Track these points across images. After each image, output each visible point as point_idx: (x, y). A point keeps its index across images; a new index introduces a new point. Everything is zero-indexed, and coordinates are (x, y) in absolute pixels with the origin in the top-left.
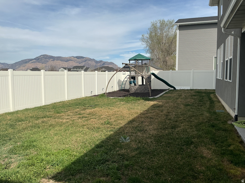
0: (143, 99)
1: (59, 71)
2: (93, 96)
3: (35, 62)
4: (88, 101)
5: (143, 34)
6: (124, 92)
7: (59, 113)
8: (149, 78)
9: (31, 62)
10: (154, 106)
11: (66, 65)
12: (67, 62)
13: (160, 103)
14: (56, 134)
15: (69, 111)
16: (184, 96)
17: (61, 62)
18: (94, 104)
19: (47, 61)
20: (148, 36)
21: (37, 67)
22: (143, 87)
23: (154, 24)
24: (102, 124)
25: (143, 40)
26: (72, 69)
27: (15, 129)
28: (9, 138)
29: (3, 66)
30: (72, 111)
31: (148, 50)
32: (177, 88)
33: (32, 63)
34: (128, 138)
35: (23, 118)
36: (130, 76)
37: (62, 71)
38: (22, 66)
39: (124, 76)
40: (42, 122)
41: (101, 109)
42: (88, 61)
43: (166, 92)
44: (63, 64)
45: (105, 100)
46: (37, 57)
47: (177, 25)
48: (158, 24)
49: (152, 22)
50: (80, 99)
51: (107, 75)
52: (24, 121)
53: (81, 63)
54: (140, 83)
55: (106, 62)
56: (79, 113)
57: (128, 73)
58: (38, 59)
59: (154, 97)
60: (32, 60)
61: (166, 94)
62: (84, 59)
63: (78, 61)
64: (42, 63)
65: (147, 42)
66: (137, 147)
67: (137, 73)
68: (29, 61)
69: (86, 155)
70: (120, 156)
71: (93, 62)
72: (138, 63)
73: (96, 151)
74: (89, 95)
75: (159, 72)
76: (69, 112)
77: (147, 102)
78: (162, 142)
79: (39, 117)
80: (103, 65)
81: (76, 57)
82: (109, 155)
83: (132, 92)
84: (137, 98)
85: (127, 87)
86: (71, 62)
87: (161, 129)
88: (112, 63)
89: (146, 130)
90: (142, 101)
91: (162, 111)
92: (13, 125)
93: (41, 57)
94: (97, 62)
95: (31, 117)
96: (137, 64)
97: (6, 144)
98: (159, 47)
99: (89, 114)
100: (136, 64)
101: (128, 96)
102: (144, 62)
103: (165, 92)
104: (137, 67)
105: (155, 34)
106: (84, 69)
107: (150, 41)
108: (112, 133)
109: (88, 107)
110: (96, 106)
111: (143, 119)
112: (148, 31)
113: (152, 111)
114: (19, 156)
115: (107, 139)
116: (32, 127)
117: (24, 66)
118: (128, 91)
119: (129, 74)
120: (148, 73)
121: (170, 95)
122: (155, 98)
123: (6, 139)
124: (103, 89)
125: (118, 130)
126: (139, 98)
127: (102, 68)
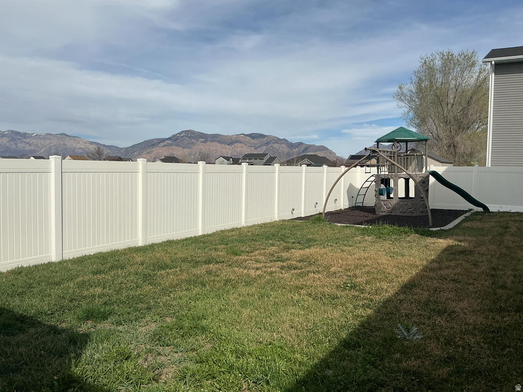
0: (417, 232)
1: (214, 164)
2: (295, 219)
3: (169, 145)
4: (289, 231)
5: (400, 85)
6: (362, 214)
7: (237, 254)
8: (425, 181)
9: (162, 144)
10: (449, 251)
11: (229, 151)
12: (231, 145)
13: (463, 244)
14: (244, 304)
15: (256, 250)
16: (515, 229)
17: (219, 145)
18: (305, 238)
19: (193, 144)
20: (413, 88)
21: (173, 154)
22: (409, 203)
23: (428, 62)
24: (338, 287)
25: (400, 96)
26: (240, 160)
27: (155, 285)
28: (145, 306)
29: (109, 151)
30: (263, 251)
31: (411, 120)
32: (493, 208)
33: (163, 146)
34: (415, 329)
35: (169, 262)
36: (377, 176)
37: (222, 163)
38: (145, 152)
39: (361, 177)
40: (207, 272)
41: (323, 251)
42: (274, 143)
43: (466, 217)
44: (224, 151)
45: (327, 230)
46: (174, 136)
47: (491, 62)
48: (437, 61)
49: (424, 56)
50: (272, 225)
51: (325, 174)
52: (171, 269)
53: (259, 147)
54: (402, 194)
55: (311, 146)
56: (278, 258)
57: (374, 170)
58: (176, 140)
59: (442, 228)
60: (164, 140)
61: (467, 221)
62: (265, 139)
63: (252, 143)
64: (184, 148)
65: (411, 100)
66: (446, 356)
67: (396, 171)
68: (159, 143)
69: (325, 364)
70: (410, 375)
71: (284, 146)
72: (399, 148)
73: (348, 356)
74: (288, 216)
75: (447, 169)
76: (257, 252)
77: (430, 240)
78: (506, 347)
79: (199, 261)
80: (303, 152)
81: (250, 135)
82: (381, 371)
83: (381, 214)
84: (402, 229)
85: (370, 201)
86: (239, 145)
87: (491, 311)
88: (323, 148)
89: (454, 312)
90: (414, 236)
91: (476, 265)
92: (150, 275)
93: (182, 135)
94: (291, 145)
95: (184, 260)
96: (396, 151)
97: (142, 318)
98: (439, 112)
99: (302, 261)
100: (394, 150)
101: (378, 223)
102: (411, 145)
103: (462, 217)
104: (396, 157)
105: (431, 83)
106: (264, 161)
107: (417, 100)
108: (369, 312)
109: (293, 243)
110: (309, 243)
111: (436, 284)
112: (414, 77)
113: (453, 264)
114: (175, 350)
115: (362, 325)
116: (188, 282)
117: (150, 153)
118: (371, 210)
119: (376, 173)
120: (421, 170)
121: (477, 224)
122: (445, 231)
123: (140, 306)
124: (317, 204)
125: (382, 307)
126: (407, 229)
127: (303, 158)
